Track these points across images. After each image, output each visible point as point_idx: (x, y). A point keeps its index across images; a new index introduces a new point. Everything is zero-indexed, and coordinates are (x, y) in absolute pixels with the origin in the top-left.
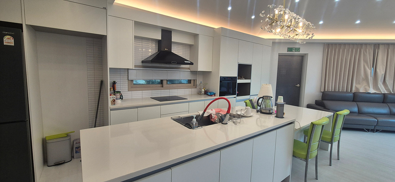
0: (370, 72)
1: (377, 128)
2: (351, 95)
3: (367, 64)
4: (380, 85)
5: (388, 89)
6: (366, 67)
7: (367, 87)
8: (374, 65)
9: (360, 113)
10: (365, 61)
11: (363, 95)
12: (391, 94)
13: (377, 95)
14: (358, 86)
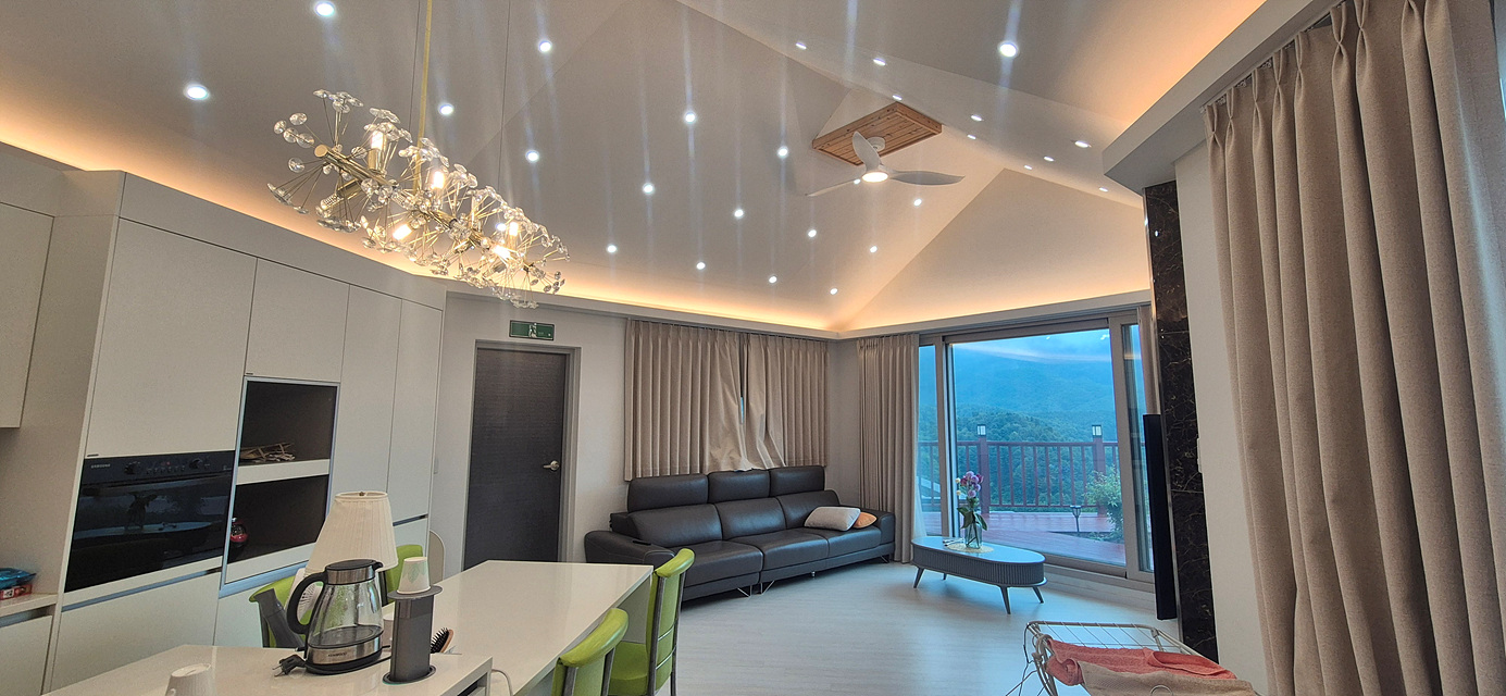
0: (736, 408)
1: (766, 577)
2: (703, 481)
3: (730, 387)
4: (760, 446)
5: (775, 458)
6: (728, 393)
7: (734, 455)
8: (744, 391)
9: (728, 538)
10: (726, 379)
11: (729, 479)
12: (781, 469)
13: (757, 477)
14: (717, 453)
